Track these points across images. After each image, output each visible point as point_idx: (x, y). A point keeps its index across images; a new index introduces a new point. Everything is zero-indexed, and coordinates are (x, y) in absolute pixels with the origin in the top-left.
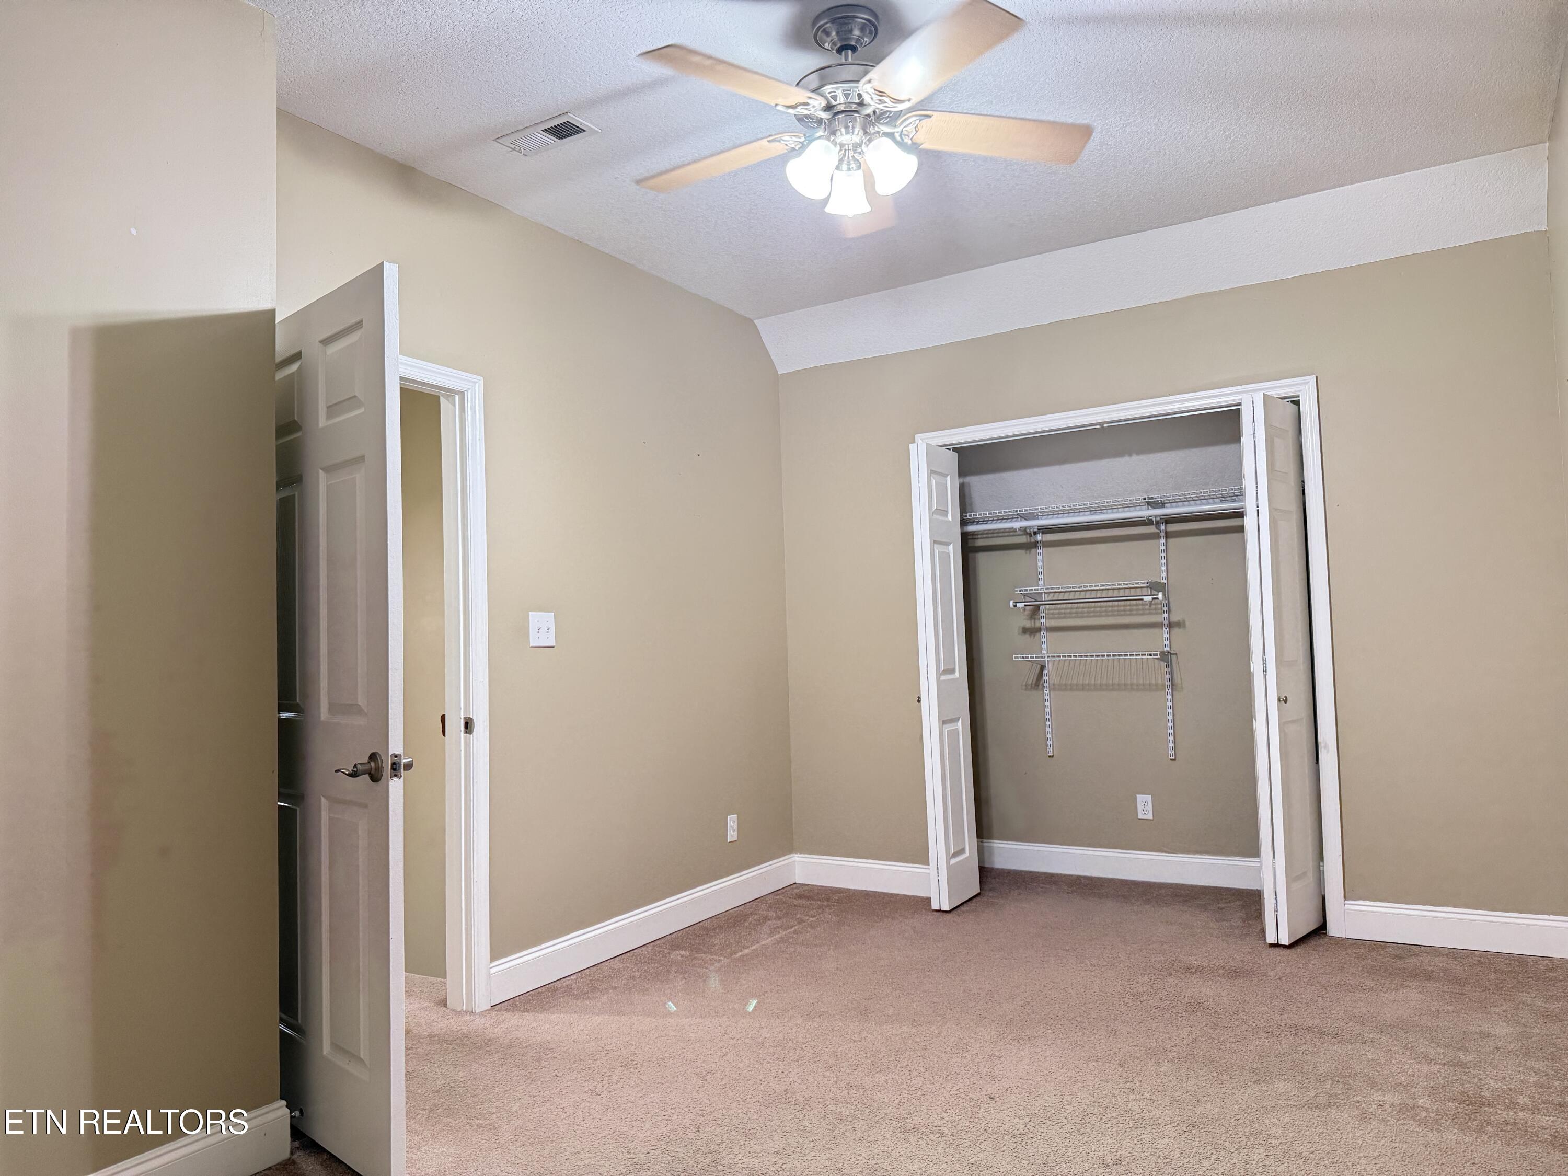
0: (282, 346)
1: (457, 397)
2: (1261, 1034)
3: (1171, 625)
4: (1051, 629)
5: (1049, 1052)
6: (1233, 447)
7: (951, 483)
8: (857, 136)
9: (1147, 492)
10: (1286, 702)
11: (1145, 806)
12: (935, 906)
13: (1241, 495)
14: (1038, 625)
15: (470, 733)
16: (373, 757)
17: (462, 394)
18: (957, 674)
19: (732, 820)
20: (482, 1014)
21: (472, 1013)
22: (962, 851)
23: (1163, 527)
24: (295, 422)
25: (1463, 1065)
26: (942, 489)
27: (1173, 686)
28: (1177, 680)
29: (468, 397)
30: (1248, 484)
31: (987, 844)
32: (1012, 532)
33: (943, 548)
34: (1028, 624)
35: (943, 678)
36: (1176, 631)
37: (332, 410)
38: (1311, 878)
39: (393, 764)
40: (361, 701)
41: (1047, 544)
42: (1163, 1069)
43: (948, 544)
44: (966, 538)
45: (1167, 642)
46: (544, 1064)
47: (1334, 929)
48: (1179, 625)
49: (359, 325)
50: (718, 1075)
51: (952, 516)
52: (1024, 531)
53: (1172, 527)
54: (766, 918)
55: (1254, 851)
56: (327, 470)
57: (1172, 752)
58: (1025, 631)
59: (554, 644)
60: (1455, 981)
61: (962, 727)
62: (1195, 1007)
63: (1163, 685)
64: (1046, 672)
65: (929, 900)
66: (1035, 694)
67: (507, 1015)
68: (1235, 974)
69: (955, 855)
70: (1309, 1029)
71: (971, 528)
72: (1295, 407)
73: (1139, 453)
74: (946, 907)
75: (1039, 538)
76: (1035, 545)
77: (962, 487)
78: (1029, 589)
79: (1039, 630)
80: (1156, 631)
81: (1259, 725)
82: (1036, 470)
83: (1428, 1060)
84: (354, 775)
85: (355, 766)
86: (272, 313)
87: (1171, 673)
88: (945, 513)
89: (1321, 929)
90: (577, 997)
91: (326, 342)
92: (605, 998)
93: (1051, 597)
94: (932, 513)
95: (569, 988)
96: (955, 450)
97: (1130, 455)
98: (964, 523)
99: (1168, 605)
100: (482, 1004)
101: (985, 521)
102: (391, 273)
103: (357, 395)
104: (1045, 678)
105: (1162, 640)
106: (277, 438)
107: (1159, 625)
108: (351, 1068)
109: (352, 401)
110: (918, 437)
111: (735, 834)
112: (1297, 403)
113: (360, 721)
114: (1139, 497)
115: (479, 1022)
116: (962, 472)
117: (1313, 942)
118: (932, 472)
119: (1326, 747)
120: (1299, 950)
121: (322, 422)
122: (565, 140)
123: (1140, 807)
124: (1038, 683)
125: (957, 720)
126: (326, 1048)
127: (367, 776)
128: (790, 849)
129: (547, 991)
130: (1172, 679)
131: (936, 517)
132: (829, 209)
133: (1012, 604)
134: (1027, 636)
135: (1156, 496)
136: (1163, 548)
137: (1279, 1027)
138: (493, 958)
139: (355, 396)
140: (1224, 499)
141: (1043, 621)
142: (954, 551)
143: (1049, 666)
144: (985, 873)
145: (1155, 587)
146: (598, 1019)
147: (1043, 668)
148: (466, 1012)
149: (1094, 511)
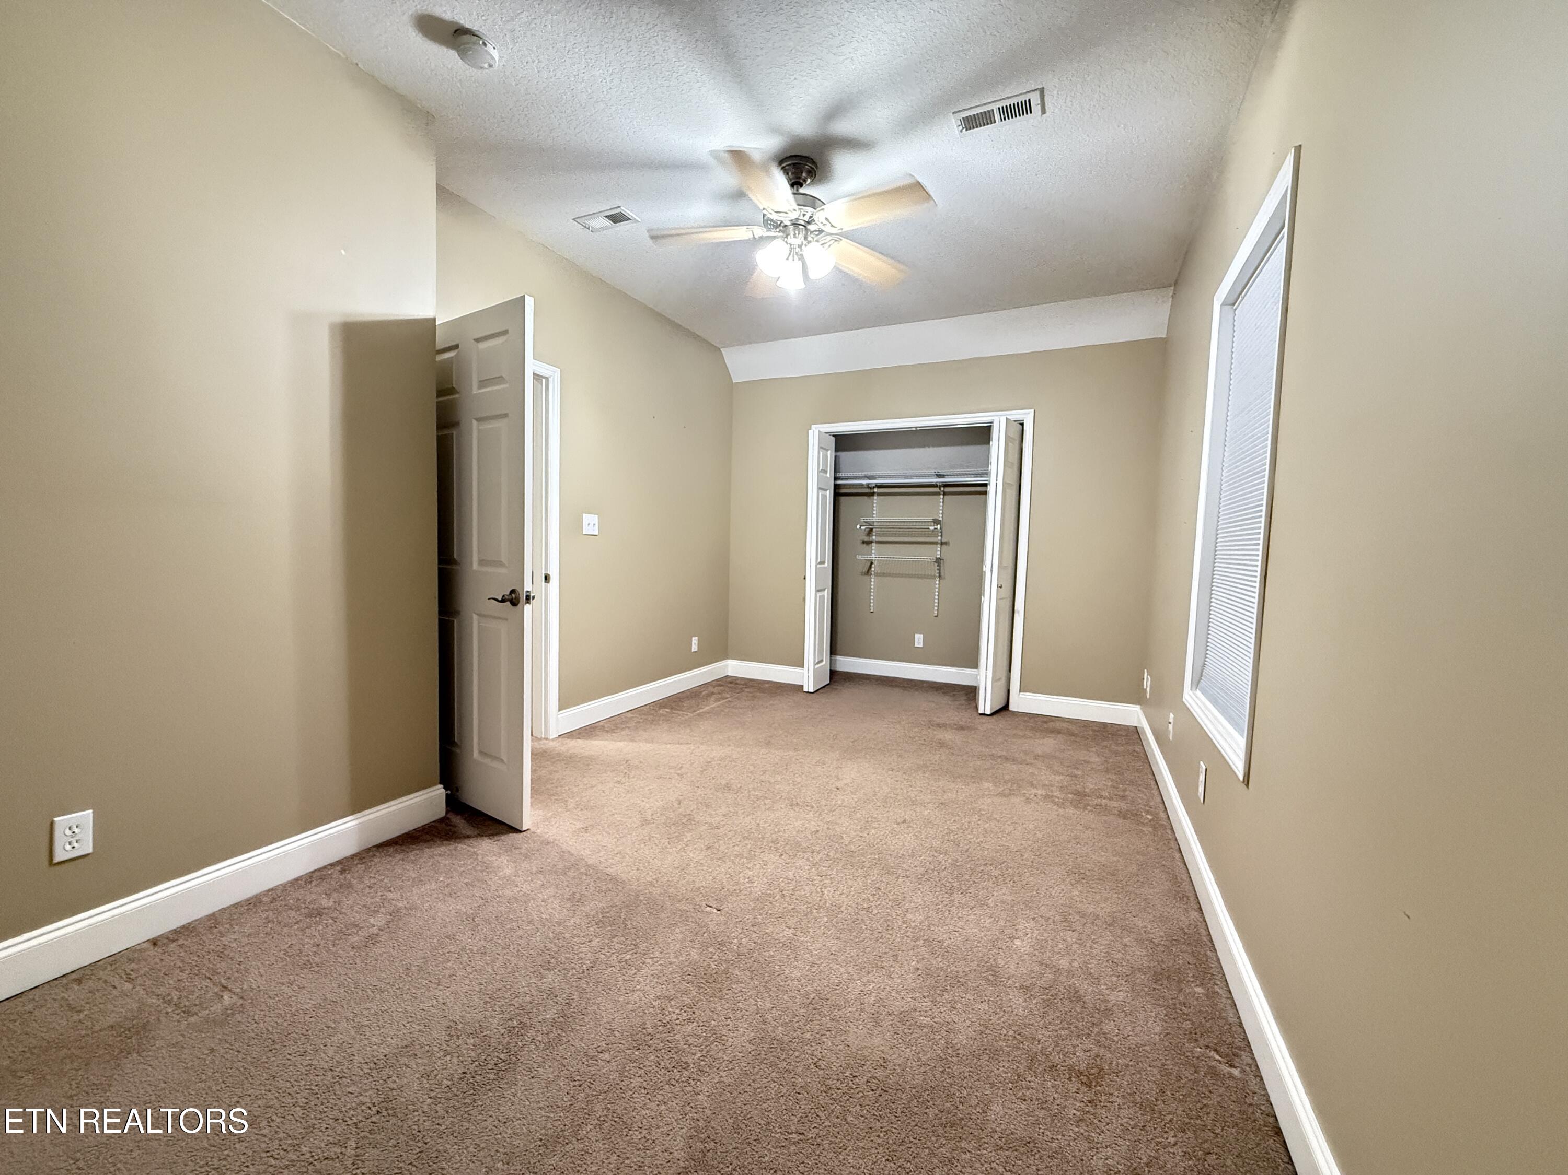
0: (441, 340)
1: (544, 380)
2: (976, 759)
3: (942, 544)
4: (878, 542)
5: (868, 765)
6: (984, 447)
7: (830, 454)
8: (800, 239)
9: (935, 469)
10: (1001, 587)
11: (919, 641)
12: (805, 689)
13: (987, 474)
14: (871, 539)
15: (548, 582)
16: (513, 591)
17: (547, 379)
18: (826, 565)
19: (695, 640)
20: (553, 740)
21: (547, 739)
22: (822, 661)
23: (942, 489)
24: (453, 388)
25: (1076, 776)
26: (825, 457)
27: (940, 576)
28: (942, 574)
29: (551, 380)
30: (993, 468)
31: (834, 657)
32: (861, 486)
33: (823, 492)
34: (866, 539)
35: (819, 566)
36: (944, 546)
37: (483, 383)
38: (1003, 681)
39: (527, 596)
40: (503, 559)
41: (879, 494)
42: (927, 775)
43: (826, 490)
44: (836, 487)
45: (939, 553)
46: (590, 767)
47: (1012, 707)
48: (946, 543)
49: (505, 332)
50: (689, 775)
51: (830, 474)
52: (868, 486)
53: (948, 489)
54: (713, 693)
55: (975, 665)
56: (477, 420)
57: (936, 612)
58: (864, 542)
59: (597, 534)
60: (1072, 734)
61: (827, 594)
62: (942, 745)
63: (935, 576)
64: (873, 566)
65: (802, 686)
66: (867, 577)
67: (568, 741)
68: (962, 728)
69: (818, 663)
70: (1000, 757)
71: (839, 482)
72: (1021, 426)
73: (934, 446)
74: (811, 690)
75: (876, 490)
76: (873, 494)
77: (836, 457)
78: (868, 519)
79: (871, 542)
80: (934, 546)
81: (985, 600)
82: (877, 451)
83: (1060, 774)
84: (503, 601)
85: (503, 596)
86: (434, 319)
87: (939, 570)
88: (826, 472)
89: (1006, 707)
90: (607, 731)
91: (478, 340)
92: (623, 733)
93: (879, 524)
94: (819, 472)
95: (604, 727)
96: (833, 436)
97: (929, 447)
98: (836, 479)
99: (941, 532)
100: (553, 734)
101: (846, 479)
102: (529, 302)
103: (504, 376)
104: (873, 569)
105: (938, 551)
106: (438, 396)
107: (936, 543)
108: (495, 764)
109: (499, 380)
110: (813, 426)
111: (696, 647)
112: (1022, 424)
113: (503, 571)
114: (932, 471)
115: (552, 744)
116: (837, 450)
117: (1003, 713)
118: (821, 448)
119: (1018, 612)
120: (995, 717)
121: (475, 391)
122: (618, 224)
123: (916, 640)
124: (868, 572)
125: (824, 590)
126: (476, 754)
127: (508, 603)
128: (726, 657)
129: (591, 728)
130: (940, 573)
131: (821, 474)
132: (779, 284)
133: (858, 527)
134: (865, 545)
135: (942, 472)
136: (941, 500)
137: (985, 755)
138: (559, 710)
139: (502, 377)
140: (977, 475)
141: (874, 537)
142: (829, 494)
143: (875, 563)
144: (833, 673)
145: (936, 522)
146: (622, 744)
147: (872, 563)
148: (544, 739)
149: (906, 477)
